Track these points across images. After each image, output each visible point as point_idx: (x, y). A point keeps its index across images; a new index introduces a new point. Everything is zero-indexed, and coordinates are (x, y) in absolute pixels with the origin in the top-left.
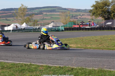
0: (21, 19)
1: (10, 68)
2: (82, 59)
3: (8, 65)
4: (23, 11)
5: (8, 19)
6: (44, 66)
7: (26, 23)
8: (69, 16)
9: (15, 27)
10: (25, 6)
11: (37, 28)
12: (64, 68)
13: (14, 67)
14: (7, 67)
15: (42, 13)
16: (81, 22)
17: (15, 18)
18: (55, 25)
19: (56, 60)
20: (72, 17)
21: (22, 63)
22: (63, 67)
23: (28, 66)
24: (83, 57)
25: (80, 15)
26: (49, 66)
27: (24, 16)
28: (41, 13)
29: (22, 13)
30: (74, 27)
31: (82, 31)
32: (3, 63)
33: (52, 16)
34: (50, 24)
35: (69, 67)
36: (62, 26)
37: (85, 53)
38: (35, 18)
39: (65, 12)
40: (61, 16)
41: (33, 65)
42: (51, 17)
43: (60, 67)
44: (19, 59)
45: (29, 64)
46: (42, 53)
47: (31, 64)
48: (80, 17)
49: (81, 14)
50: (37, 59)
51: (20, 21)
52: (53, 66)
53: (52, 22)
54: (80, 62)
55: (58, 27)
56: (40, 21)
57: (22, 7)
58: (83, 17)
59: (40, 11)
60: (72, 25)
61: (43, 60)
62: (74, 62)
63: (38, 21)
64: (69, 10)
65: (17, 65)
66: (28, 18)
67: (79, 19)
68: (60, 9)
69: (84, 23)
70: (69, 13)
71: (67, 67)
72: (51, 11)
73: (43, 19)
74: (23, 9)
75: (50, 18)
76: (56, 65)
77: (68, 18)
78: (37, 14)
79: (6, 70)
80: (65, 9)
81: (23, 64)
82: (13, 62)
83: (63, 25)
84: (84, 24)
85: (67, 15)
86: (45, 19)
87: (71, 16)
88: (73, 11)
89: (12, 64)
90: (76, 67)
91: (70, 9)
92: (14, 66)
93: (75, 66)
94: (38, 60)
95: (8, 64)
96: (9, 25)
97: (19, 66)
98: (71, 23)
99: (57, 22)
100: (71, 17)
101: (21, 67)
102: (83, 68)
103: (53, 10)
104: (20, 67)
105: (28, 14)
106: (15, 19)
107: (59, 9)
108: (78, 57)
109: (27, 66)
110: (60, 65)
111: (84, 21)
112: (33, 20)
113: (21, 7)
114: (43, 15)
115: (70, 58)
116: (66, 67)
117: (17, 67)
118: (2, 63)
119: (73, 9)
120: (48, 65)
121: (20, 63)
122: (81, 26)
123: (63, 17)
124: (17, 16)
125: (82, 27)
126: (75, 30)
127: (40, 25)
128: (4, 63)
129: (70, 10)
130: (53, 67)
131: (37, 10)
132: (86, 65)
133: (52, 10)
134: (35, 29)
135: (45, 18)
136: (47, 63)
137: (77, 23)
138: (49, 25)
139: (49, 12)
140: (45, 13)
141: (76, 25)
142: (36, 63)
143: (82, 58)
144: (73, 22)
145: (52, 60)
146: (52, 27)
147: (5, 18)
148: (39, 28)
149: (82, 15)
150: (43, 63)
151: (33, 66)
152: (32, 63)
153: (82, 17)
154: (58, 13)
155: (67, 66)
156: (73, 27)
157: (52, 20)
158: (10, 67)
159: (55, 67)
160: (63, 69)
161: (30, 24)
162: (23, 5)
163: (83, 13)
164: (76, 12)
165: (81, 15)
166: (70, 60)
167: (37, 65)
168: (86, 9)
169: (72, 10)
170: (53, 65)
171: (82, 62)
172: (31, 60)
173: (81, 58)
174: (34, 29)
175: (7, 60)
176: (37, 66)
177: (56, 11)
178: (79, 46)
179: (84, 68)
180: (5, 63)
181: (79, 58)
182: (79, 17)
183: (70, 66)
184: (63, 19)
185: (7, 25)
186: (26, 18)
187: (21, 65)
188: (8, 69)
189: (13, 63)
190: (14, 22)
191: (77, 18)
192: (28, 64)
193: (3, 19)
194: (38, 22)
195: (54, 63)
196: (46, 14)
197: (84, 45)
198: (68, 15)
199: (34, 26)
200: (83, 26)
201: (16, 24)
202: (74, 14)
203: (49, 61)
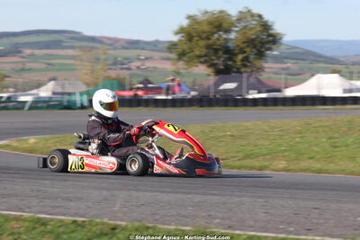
6: (24, 220)
8: (104, 59)
11: (1, 97)
12: (88, 227)
15: (20, 52)
16: (141, 80)
18: (60, 90)
19: (63, 199)
20: (115, 63)
22: (84, 222)
24: (146, 191)
25: (139, 59)
26: (39, 219)
28: (15, 51)
30: (120, 96)
31: (145, 109)
33: (52, 61)
34: (44, 85)
35: (103, 224)
36: (81, 94)
39: (91, 49)
40: (79, 63)
42: (49, 64)
43: (74, 222)
46: (19, 178)
48: (138, 64)
49: (143, 54)
50: (3, 196)
52: (52, 220)
53: (50, 80)
54: (139, 206)
55: (69, 94)
56: (12, 75)
58: (148, 64)
59: (14, 44)
61: (22, 200)
63: (6, 76)
64: (104, 43)
67: (136, 72)
68: (76, 39)
69: (152, 83)
70: (105, 53)
71: (97, 224)
72: (47, 45)
73: (23, 70)
75: (44, 66)
76: (64, 215)
77: (99, 67)
78: (4, 54)
80: (93, 39)
83: (85, 89)
84: (150, 85)
85: (98, 59)
86: (30, 69)
87: (109, 62)
88: (118, 45)
90: (123, 223)
91: (109, 39)
93: (122, 220)
94: (6, 200)
98: (109, 82)
99: (66, 80)
100: (112, 65)
102: (147, 225)
107: (72, 38)
108: (130, 190)
110: (76, 215)
111: (150, 79)
114: (23, 57)
115: (105, 193)
116: (93, 224)
119: (116, 40)
120: (38, 215)
123: (87, 64)
125: (145, 97)
126: (123, 106)
127: (11, 90)
129: (109, 42)
130: (52, 223)
131: (5, 41)
132: (157, 217)
133: (49, 42)
135: (29, 65)
136: (34, 209)
137: (130, 85)
138: (41, 89)
140: (28, 51)
141: (124, 90)
144: (115, 82)
146: (50, 94)
148: (9, 98)
149: (147, 59)
150: (20, 210)
153: (143, 65)
154: (70, 52)
155: (98, 220)
157: (51, 74)
159: (61, 221)
160: (83, 227)
163: (149, 54)
164: (127, 48)
165: (142, 58)
166: (106, 199)
167: (2, 216)
168: (157, 40)
169: (113, 43)
171: (143, 207)
173: (140, 194)
176: (2, 220)
177: (66, 44)
179: (150, 225)
181: (134, 194)
182: (134, 65)
183: (105, 220)
184: (84, 72)
191: (129, 69)
194: (8, 79)
195: (57, 210)
196: (32, 55)
198: (102, 57)
200: (146, 94)
202: (121, 54)
203: (41, 204)
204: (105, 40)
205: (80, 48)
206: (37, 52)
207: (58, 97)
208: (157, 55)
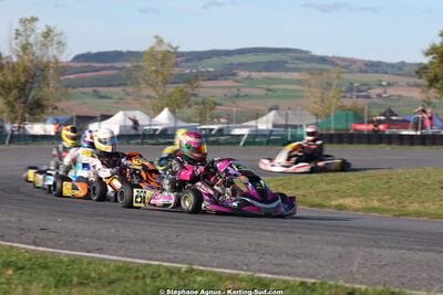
0: (153, 94)
1: (111, 283)
2: (388, 254)
3: (105, 270)
4: (162, 65)
5: (103, 91)
6: (241, 280)
7: (172, 112)
8: (337, 85)
9: (130, 123)
10: (169, 45)
11: (212, 130)
12: (320, 290)
13: (128, 281)
14: (100, 279)
15: (234, 75)
16: (383, 110)
17: (130, 89)
18: (283, 122)
19: (288, 255)
20: (350, 90)
21: (159, 266)
22: (314, 284)
23: (180, 277)
24: (390, 247)
25: (381, 85)
26: (260, 279)
27: (165, 82)
28: (228, 72)
29: (157, 72)
30: (355, 130)
31: (388, 148)
32: (85, 260)
33: (272, 87)
34: (263, 115)
35: (338, 287)
37: (398, 231)
38: (208, 90)
39: (322, 72)
40: (307, 88)
41: (201, 273)
42: (269, 90)
43: (303, 283)
44: (147, 248)
45: (184, 267)
46: (235, 228)
47: (192, 270)
48: (379, 91)
49: (385, 79)
50: (215, 250)
51: (147, 100)
52: (275, 281)
53: (271, 110)
54: (381, 267)
55: (295, 127)
56: (224, 103)
57: (157, 49)
58: (391, 91)
59: (227, 64)
60: (347, 121)
61: (238, 255)
62: (356, 265)
63: (216, 104)
64: (337, 65)
65: (137, 271)
66: (181, 91)
67: (377, 101)
68: (303, 59)
69: (396, 115)
70: (338, 77)
71: (331, 287)
72: (268, 67)
73: (237, 96)
74: (160, 56)
75: (263, 92)
76: (289, 275)
77: (332, 94)
78: (214, 77)
79: (96, 288)
80: (323, 60)
81: (162, 270)
82: (123, 259)
83: (314, 121)
84: (394, 118)
85: (330, 85)
86: (246, 96)
87: (343, 89)
88: (354, 67)
89: (118, 269)
90: (363, 287)
91: (344, 59)
92: (128, 275)
93: (361, 283)
94: (217, 255)
95: (105, 266)
96: (105, 117)
97: (144, 277)
98: (344, 113)
99: (289, 109)
100: (347, 92)
101: (153, 278)
102: (392, 289)
103: (278, 62)
104: (148, 280)
105: (181, 75)
106: (128, 94)
107: (298, 59)
108: (372, 246)
109: (175, 278)
110: (304, 275)
111: (393, 110)
112: (200, 100)
113: (152, 48)
114: (237, 81)
115: (339, 248)
116: (326, 286)
117: (136, 278)
118: (81, 263)
119: (353, 61)
120: (258, 275)
121: (148, 265)
122: (381, 127)
123: (316, 90)
124: (138, 83)
125: (387, 132)
126: (360, 142)
127: (223, 120)
128: (89, 263)
129: (343, 63)
131: (216, 60)
132: (405, 280)
133: (270, 62)
134: (206, 136)
135: (244, 91)
136: (252, 267)
137: (369, 116)
138: (259, 120)
139: (260, 71)
140: (244, 74)
141: (362, 123)
142: (211, 266)
143: (389, 250)
144: (351, 113)
145: (271, 254)
146: (270, 127)
147: (90, 90)
148: (220, 130)
149: (389, 85)
150: (236, 267)
151: (199, 279)
152: (195, 267)
153: (385, 93)
154: (296, 75)
155: (332, 283)
156: (352, 131)
157: (272, 102)
158: (112, 277)
159: (285, 282)
160: (313, 290)
161: (185, 116)
162: (160, 41)
163: (392, 79)
164: (366, 72)
165: (384, 83)
166: (340, 257)
167: (214, 274)
168: (403, 62)
169: (349, 65)
170: (276, 277)
171: (388, 268)
172: (190, 252)
173: (383, 252)
174: (203, 133)
175: (100, 250)
176: (215, 279)
177: (288, 65)
178: (376, 204)
179: (397, 290)
180: (91, 262)
181: (376, 251)
182: (374, 92)
183: (341, 283)
184: (312, 100)
185: (98, 114)
186: (170, 89)
187: (153, 273)
188: (103, 286)
189: (124, 262)
190: (127, 107)
191: (368, 97)
192: (179, 270)
193: (84, 93)
194: (218, 107)
195: (281, 269)
196: (249, 78)
197: (395, 201)
198: (335, 82)
199: (201, 123)
200: (389, 128)
201: (132, 114)
202: (359, 79)
203: (262, 261)
204: (338, 62)
205: (308, 70)
206: (254, 75)
207: (281, 131)
208: (403, 80)
